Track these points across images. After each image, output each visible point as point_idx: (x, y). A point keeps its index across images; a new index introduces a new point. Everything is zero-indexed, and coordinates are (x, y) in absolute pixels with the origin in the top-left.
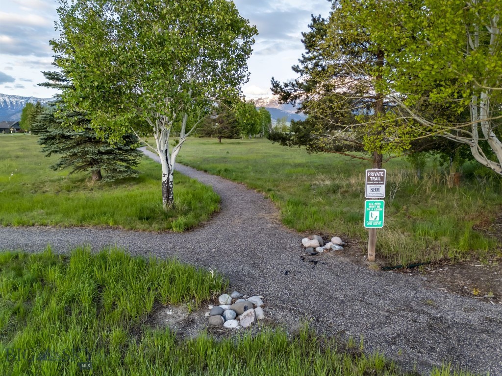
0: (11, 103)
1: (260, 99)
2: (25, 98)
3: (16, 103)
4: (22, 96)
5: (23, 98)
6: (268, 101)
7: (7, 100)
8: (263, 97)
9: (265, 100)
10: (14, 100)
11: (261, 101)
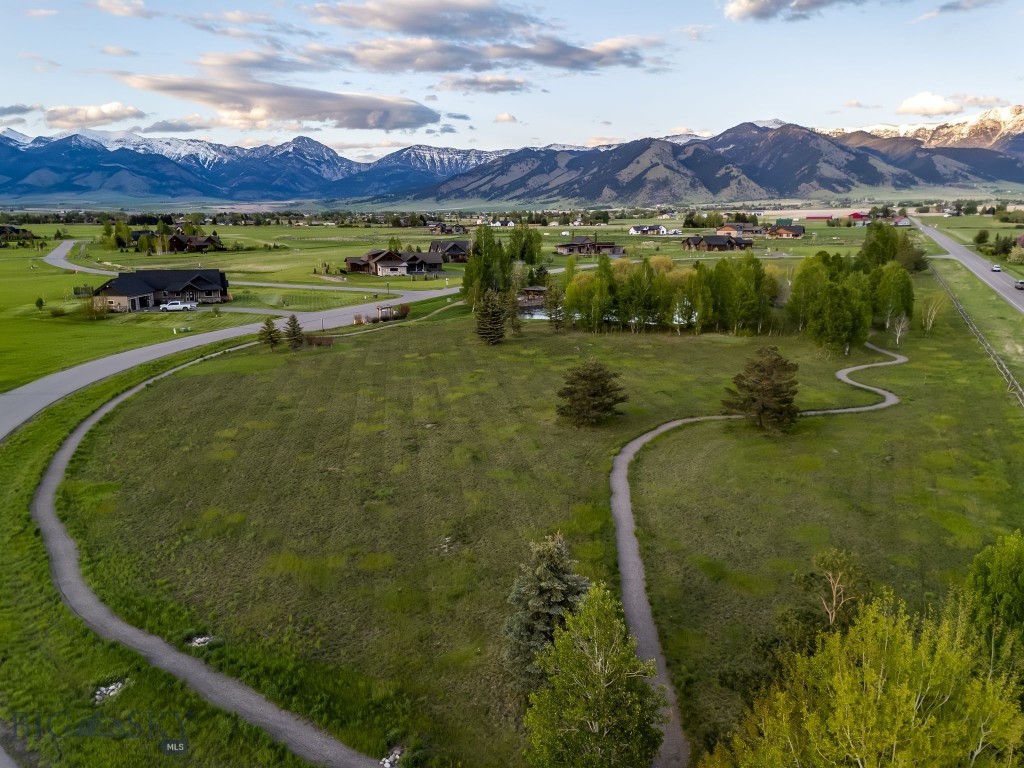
0: (442, 161)
1: (942, 127)
2: (464, 152)
3: (449, 162)
4: (458, 148)
5: (459, 152)
6: (965, 130)
7: (436, 157)
8: (952, 121)
9: (957, 130)
10: (445, 157)
11: (946, 131)
